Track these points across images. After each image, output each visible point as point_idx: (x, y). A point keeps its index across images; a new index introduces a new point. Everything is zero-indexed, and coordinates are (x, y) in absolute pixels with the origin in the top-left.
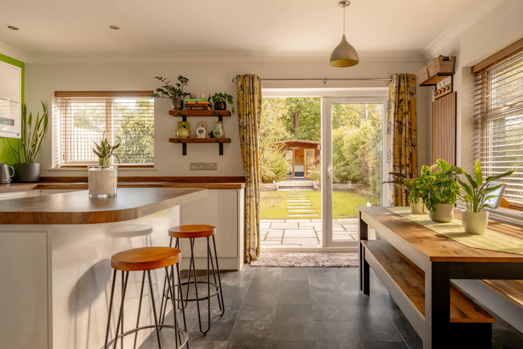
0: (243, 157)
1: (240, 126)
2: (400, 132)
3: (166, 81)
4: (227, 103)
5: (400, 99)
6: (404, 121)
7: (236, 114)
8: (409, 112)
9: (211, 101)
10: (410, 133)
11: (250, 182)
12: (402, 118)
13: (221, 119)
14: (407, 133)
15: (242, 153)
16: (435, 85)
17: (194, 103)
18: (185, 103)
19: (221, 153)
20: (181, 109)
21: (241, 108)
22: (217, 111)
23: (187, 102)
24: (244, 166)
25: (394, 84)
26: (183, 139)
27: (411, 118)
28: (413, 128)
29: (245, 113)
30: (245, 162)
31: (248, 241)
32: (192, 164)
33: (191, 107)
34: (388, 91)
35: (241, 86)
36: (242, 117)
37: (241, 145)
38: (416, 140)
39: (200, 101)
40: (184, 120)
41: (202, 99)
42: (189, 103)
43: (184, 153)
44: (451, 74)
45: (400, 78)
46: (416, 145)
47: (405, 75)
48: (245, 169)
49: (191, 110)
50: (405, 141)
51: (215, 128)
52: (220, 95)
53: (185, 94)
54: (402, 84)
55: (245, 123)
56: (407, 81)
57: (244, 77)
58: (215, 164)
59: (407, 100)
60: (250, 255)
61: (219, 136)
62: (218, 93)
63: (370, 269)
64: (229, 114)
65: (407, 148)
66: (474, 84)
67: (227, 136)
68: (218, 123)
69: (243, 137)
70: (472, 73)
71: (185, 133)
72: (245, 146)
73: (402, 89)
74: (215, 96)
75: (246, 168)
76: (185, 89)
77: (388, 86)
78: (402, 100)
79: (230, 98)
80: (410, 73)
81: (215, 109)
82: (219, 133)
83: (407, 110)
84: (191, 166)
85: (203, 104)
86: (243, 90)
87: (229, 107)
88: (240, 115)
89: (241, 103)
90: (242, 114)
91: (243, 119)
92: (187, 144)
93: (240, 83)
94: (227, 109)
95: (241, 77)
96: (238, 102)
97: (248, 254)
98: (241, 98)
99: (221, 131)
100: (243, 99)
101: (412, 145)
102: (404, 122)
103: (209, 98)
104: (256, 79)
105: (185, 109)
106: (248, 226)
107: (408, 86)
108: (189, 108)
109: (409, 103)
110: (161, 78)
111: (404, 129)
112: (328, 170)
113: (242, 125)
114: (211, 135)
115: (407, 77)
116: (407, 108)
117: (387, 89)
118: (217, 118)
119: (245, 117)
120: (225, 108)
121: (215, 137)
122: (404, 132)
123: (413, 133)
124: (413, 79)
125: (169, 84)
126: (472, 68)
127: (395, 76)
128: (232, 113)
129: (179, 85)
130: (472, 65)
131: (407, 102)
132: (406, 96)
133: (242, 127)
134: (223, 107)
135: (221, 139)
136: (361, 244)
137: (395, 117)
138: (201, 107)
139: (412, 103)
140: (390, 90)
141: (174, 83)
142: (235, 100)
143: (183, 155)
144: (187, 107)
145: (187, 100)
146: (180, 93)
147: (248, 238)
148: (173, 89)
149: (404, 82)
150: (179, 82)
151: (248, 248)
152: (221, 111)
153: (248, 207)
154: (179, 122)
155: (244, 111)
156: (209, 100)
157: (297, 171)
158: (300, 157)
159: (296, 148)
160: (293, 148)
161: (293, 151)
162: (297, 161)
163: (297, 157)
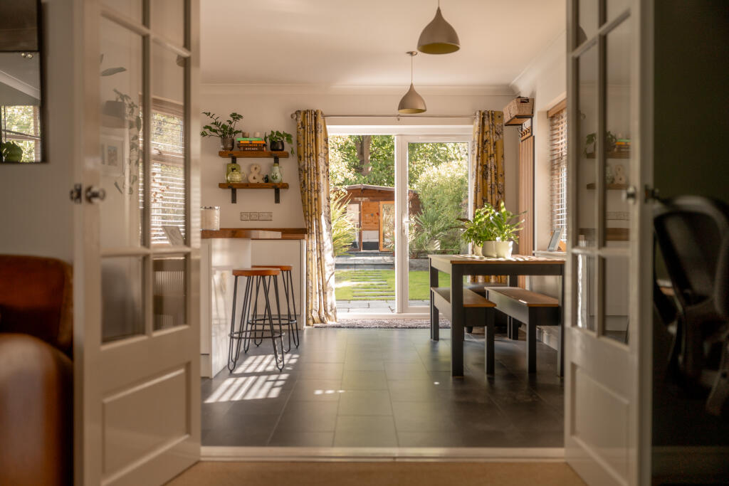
0: (304, 205)
1: (300, 169)
2: (484, 176)
3: (214, 117)
4: (286, 143)
5: (485, 139)
6: (489, 164)
7: (296, 155)
8: (495, 155)
9: (268, 140)
10: (496, 178)
11: (312, 233)
12: (487, 161)
13: (277, 161)
14: (493, 179)
15: (303, 201)
16: (521, 125)
17: (248, 142)
18: (236, 143)
19: (277, 201)
20: (232, 149)
21: (302, 148)
22: (274, 152)
23: (239, 142)
24: (305, 216)
25: (477, 123)
26: (236, 184)
27: (497, 162)
28: (500, 173)
29: (306, 154)
30: (305, 211)
31: (310, 301)
32: (242, 214)
33: (245, 147)
34: (472, 129)
35: (302, 123)
36: (302, 159)
37: (302, 192)
38: (503, 186)
39: (255, 140)
40: (234, 161)
41: (257, 137)
42: (242, 142)
43: (234, 201)
44: (531, 117)
45: (485, 116)
46: (504, 192)
47: (490, 113)
48: (305, 219)
49: (244, 150)
50: (491, 187)
51: (272, 170)
52: (278, 133)
53: (237, 132)
54: (486, 123)
55: (306, 166)
56: (493, 119)
57: (305, 112)
58: (270, 214)
59: (492, 141)
60: (313, 319)
61: (277, 181)
62: (275, 131)
63: (440, 314)
64: (286, 156)
65: (493, 195)
66: (551, 128)
67: (284, 182)
68: (274, 166)
69: (304, 181)
70: (548, 117)
71: (237, 177)
72: (307, 192)
73: (487, 128)
74: (271, 135)
75: (307, 218)
76: (237, 125)
77: (472, 123)
78: (486, 141)
79: (289, 137)
80: (495, 109)
81: (272, 150)
82: (276, 178)
83: (493, 152)
84: (241, 216)
85: (258, 144)
86: (304, 128)
87: (287, 148)
88: (300, 157)
89: (302, 144)
90: (302, 155)
91: (304, 160)
92: (237, 190)
93: (300, 119)
94: (285, 150)
95: (302, 113)
96: (298, 141)
97: (310, 316)
98: (302, 137)
99: (278, 175)
100: (304, 138)
101: (498, 192)
102: (489, 166)
103: (266, 138)
104: (320, 116)
105: (236, 149)
106: (310, 284)
107: (493, 125)
108: (242, 149)
109: (495, 144)
110: (209, 114)
111: (489, 173)
112: (404, 222)
113: (303, 169)
114: (267, 179)
115: (492, 114)
116: (492, 150)
117: (472, 126)
118: (272, 160)
119: (306, 159)
120: (282, 150)
121: (271, 181)
122: (489, 178)
123: (500, 178)
124: (499, 117)
125: (219, 120)
126: (548, 112)
127: (478, 113)
128: (290, 154)
129: (231, 123)
130: (547, 109)
131: (492, 144)
132: (491, 136)
133: (302, 171)
134: (280, 148)
135: (279, 184)
136: (431, 291)
137: (477, 160)
138: (255, 147)
139: (499, 144)
140: (474, 129)
141: (224, 119)
142: (294, 139)
143: (233, 202)
144: (239, 147)
145: (238, 138)
146: (231, 131)
147: (310, 298)
148: (224, 126)
149: (489, 121)
150: (231, 119)
151: (310, 309)
152: (279, 152)
153: (310, 262)
154: (228, 164)
155: (305, 152)
156: (265, 140)
157: (366, 241)
158: (372, 215)
159: (364, 199)
160: (359, 199)
161: (360, 204)
162: (366, 223)
163: (367, 215)
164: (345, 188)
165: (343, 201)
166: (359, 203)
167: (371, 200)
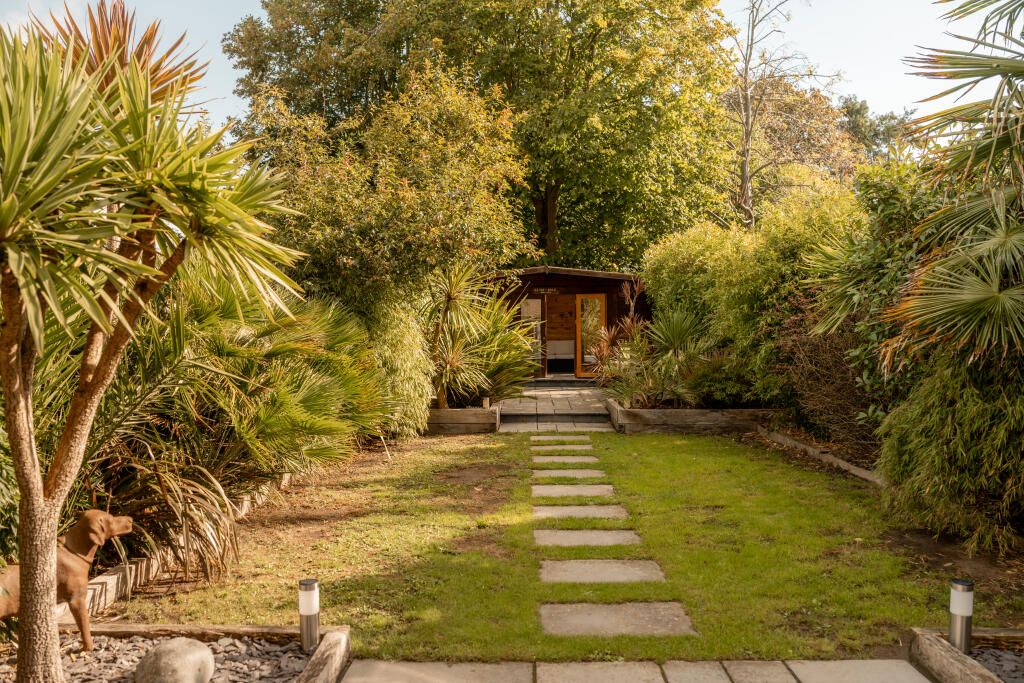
157: (553, 357)
158: (562, 316)
159: (550, 291)
160: (542, 291)
161: (543, 299)
162: (552, 328)
163: (553, 316)
164: (518, 276)
165: (513, 299)
166: (541, 297)
167: (562, 293)
